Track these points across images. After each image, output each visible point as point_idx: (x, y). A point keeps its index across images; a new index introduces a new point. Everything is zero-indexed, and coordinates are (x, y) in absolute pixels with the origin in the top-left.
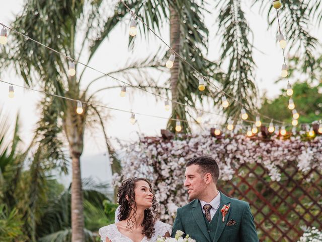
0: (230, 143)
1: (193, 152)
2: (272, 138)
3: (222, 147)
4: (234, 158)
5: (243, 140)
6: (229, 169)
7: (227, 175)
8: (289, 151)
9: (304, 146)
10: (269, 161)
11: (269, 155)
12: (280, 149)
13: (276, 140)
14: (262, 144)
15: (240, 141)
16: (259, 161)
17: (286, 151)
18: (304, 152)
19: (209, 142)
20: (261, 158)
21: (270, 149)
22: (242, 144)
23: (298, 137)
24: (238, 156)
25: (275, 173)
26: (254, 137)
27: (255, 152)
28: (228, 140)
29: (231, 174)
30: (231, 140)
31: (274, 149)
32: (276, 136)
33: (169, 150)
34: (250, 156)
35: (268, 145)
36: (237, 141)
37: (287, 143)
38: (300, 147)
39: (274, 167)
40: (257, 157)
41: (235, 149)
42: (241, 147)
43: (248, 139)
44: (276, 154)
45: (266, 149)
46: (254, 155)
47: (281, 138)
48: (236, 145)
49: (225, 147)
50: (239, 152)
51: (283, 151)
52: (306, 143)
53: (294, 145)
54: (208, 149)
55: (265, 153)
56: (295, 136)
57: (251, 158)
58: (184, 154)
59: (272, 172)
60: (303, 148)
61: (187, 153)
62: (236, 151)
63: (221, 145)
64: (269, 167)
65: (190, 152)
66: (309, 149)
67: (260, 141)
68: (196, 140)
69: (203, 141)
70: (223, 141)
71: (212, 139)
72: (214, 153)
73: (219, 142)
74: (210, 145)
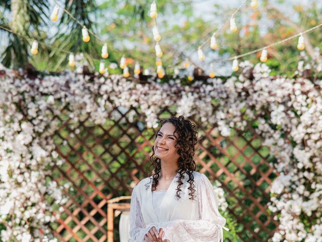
0: (104, 83)
1: (63, 90)
2: (149, 80)
3: (96, 87)
4: (109, 99)
5: (118, 81)
6: (103, 112)
7: (100, 118)
8: (168, 95)
9: (185, 91)
10: (146, 106)
11: (146, 98)
12: (159, 92)
13: (153, 83)
14: (139, 86)
16: (135, 105)
17: (165, 95)
18: (184, 97)
19: (82, 80)
20: (137, 101)
21: (148, 92)
22: (118, 85)
23: (178, 81)
24: (112, 98)
25: (152, 119)
26: (129, 78)
27: (131, 95)
28: (102, 80)
29: (104, 117)
30: (106, 79)
31: (152, 92)
32: (153, 79)
33: (36, 87)
34: (126, 99)
35: (146, 88)
36: (112, 81)
37: (166, 87)
38: (180, 91)
39: (152, 112)
40: (133, 100)
41: (110, 90)
42: (117, 89)
43: (124, 80)
44: (154, 99)
45: (144, 92)
46: (130, 98)
47: (159, 81)
48: (111, 85)
49: (100, 87)
50: (114, 93)
51: (162, 95)
52: (187, 88)
53: (174, 89)
54: (82, 88)
55: (143, 96)
56: (174, 80)
57: (127, 101)
58: (53, 93)
59: (149, 117)
60: (183, 93)
61: (56, 92)
62: (111, 92)
63: (94, 84)
64: (148, 112)
65: (60, 91)
66: (190, 94)
68: (67, 77)
69: (74, 79)
70: (96, 80)
71: (84, 77)
72: (86, 94)
73: (91, 81)
74: (83, 85)
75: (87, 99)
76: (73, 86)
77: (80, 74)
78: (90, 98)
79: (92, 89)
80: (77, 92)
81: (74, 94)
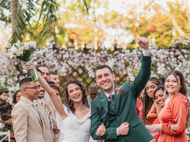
0: (64, 54)
1: (42, 58)
2: (89, 51)
3: (60, 56)
4: (67, 63)
6: (64, 69)
7: (63, 73)
8: (100, 59)
9: (109, 57)
10: (88, 65)
11: (88, 61)
12: (95, 58)
13: (92, 53)
14: (84, 55)
15: (71, 52)
16: (83, 65)
17: (98, 59)
18: (109, 61)
19: (52, 52)
20: (83, 63)
21: (89, 58)
22: (72, 54)
23: (106, 52)
25: (91, 73)
26: (79, 51)
27: (80, 60)
28: (63, 52)
29: (65, 72)
30: (66, 51)
31: (91, 58)
32: (92, 50)
35: (88, 56)
36: (69, 52)
37: (99, 54)
39: (91, 69)
40: (81, 62)
41: (68, 57)
42: (72, 56)
43: (76, 52)
44: (93, 61)
45: (87, 58)
46: (79, 61)
47: (95, 51)
48: (68, 55)
49: (62, 56)
50: (70, 59)
52: (111, 55)
53: (103, 56)
54: (52, 56)
55: (86, 60)
56: (104, 51)
57: (77, 63)
58: (36, 60)
59: (89, 72)
60: (108, 58)
61: (38, 58)
62: (68, 58)
63: (59, 54)
64: (89, 69)
65: (40, 58)
66: (112, 59)
67: (82, 53)
68: (44, 51)
69: (48, 51)
70: (60, 52)
72: (55, 59)
73: (58, 52)
75: (55, 62)
76: (47, 56)
77: (51, 49)
78: (57, 62)
79: (58, 57)
80: (50, 58)
81: (48, 60)
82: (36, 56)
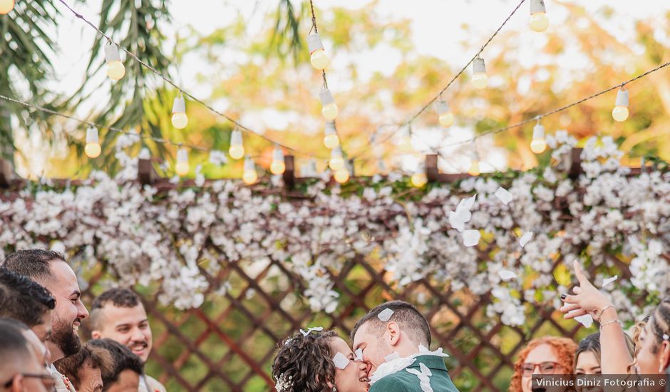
0: (194, 204)
1: (89, 226)
2: (311, 191)
3: (174, 213)
4: (208, 243)
5: (231, 195)
6: (194, 277)
7: (189, 293)
8: (361, 227)
9: (404, 215)
10: (306, 256)
11: (305, 238)
12: (337, 220)
13: (323, 198)
14: (285, 208)
15: (223, 197)
16: (279, 255)
17: (353, 228)
18: (404, 231)
19: (137, 198)
21: (310, 221)
22: (230, 206)
23: (386, 191)
24: (219, 240)
25: (322, 290)
26: (261, 188)
27: (266, 230)
28: (189, 195)
29: (198, 290)
30: (199, 193)
31: (319, 221)
32: (321, 185)
33: (17, 219)
34: (252, 241)
35: (304, 211)
36: (215, 197)
37: (354, 204)
38: (392, 216)
39: (319, 274)
40: (273, 242)
41: (210, 219)
42: (228, 216)
43: (246, 193)
44: (326, 236)
45: (299, 221)
46: (264, 238)
47: (336, 191)
48: (212, 208)
49: (184, 212)
50: (220, 228)
51: (346, 227)
52: (410, 207)
53: (376, 211)
54: (136, 217)
55: (295, 232)
56: (376, 187)
57: (255, 246)
58: (63, 233)
59: (313, 285)
60: (400, 220)
61: (71, 229)
62: (213, 225)
63: (168, 207)
64: (307, 274)
65: (81, 228)
66: (418, 223)
67: (278, 199)
68: (98, 192)
69: (116, 195)
70: (174, 195)
71: (142, 191)
72: (149, 231)
73: (162, 198)
74: (140, 208)
75: (151, 245)
76: (113, 215)
77: (133, 182)
78: (159, 243)
79: (162, 219)
80: (125, 227)
81: (117, 233)
82: (60, 216)
